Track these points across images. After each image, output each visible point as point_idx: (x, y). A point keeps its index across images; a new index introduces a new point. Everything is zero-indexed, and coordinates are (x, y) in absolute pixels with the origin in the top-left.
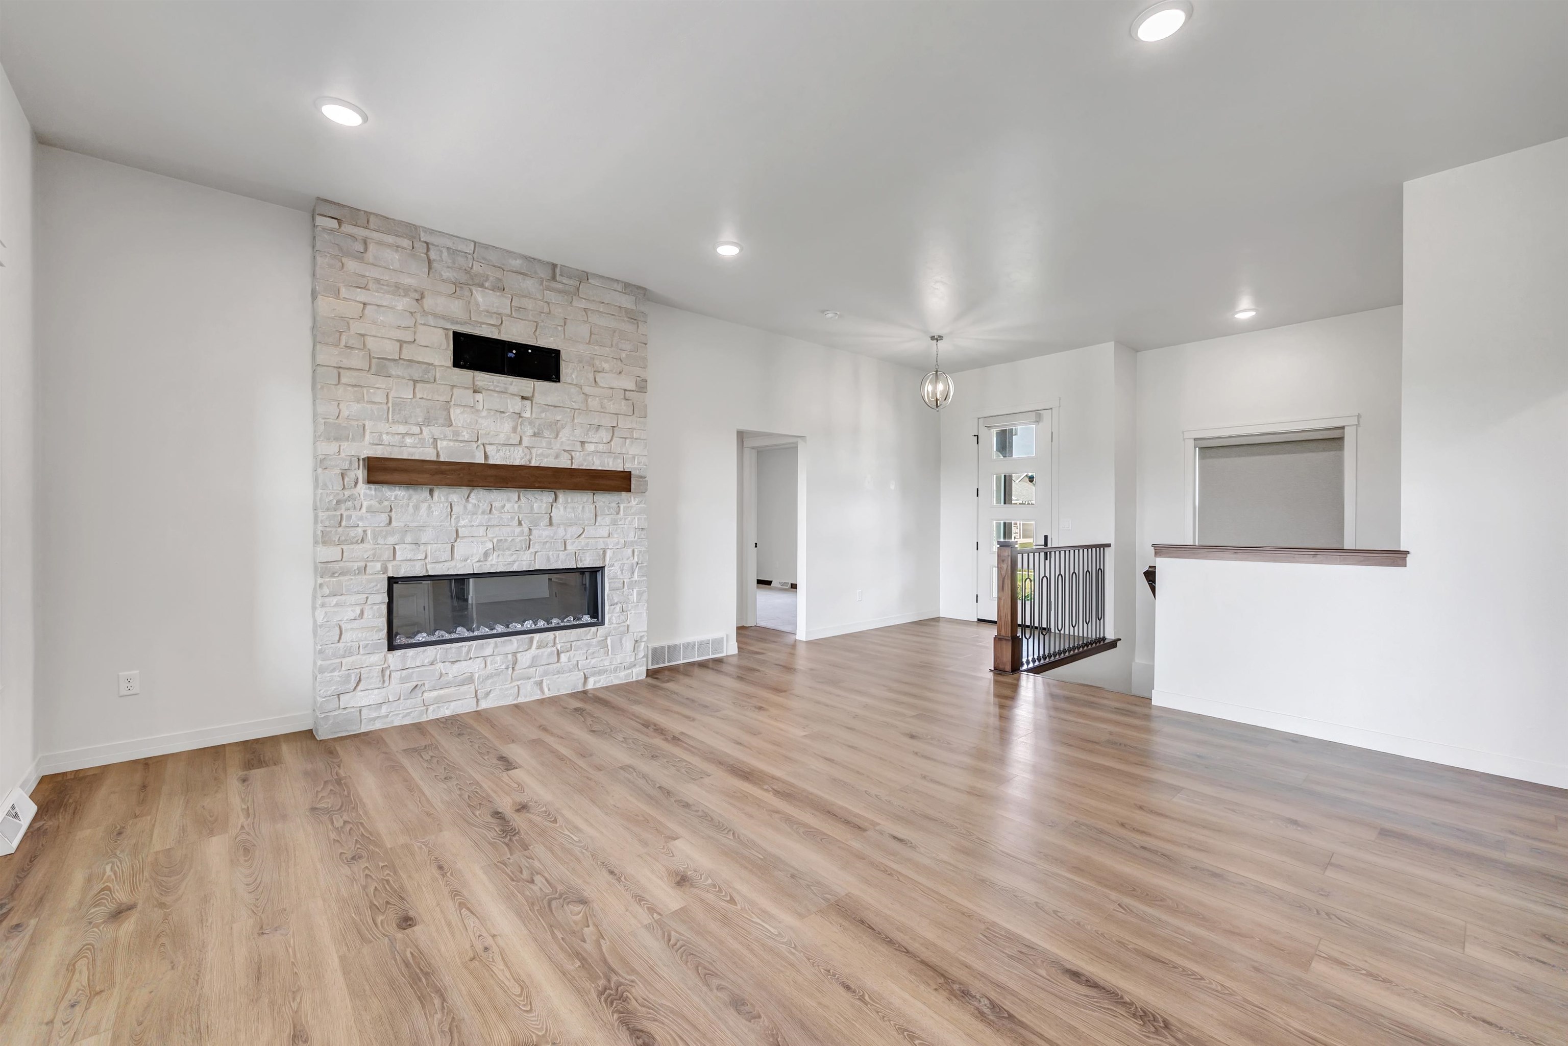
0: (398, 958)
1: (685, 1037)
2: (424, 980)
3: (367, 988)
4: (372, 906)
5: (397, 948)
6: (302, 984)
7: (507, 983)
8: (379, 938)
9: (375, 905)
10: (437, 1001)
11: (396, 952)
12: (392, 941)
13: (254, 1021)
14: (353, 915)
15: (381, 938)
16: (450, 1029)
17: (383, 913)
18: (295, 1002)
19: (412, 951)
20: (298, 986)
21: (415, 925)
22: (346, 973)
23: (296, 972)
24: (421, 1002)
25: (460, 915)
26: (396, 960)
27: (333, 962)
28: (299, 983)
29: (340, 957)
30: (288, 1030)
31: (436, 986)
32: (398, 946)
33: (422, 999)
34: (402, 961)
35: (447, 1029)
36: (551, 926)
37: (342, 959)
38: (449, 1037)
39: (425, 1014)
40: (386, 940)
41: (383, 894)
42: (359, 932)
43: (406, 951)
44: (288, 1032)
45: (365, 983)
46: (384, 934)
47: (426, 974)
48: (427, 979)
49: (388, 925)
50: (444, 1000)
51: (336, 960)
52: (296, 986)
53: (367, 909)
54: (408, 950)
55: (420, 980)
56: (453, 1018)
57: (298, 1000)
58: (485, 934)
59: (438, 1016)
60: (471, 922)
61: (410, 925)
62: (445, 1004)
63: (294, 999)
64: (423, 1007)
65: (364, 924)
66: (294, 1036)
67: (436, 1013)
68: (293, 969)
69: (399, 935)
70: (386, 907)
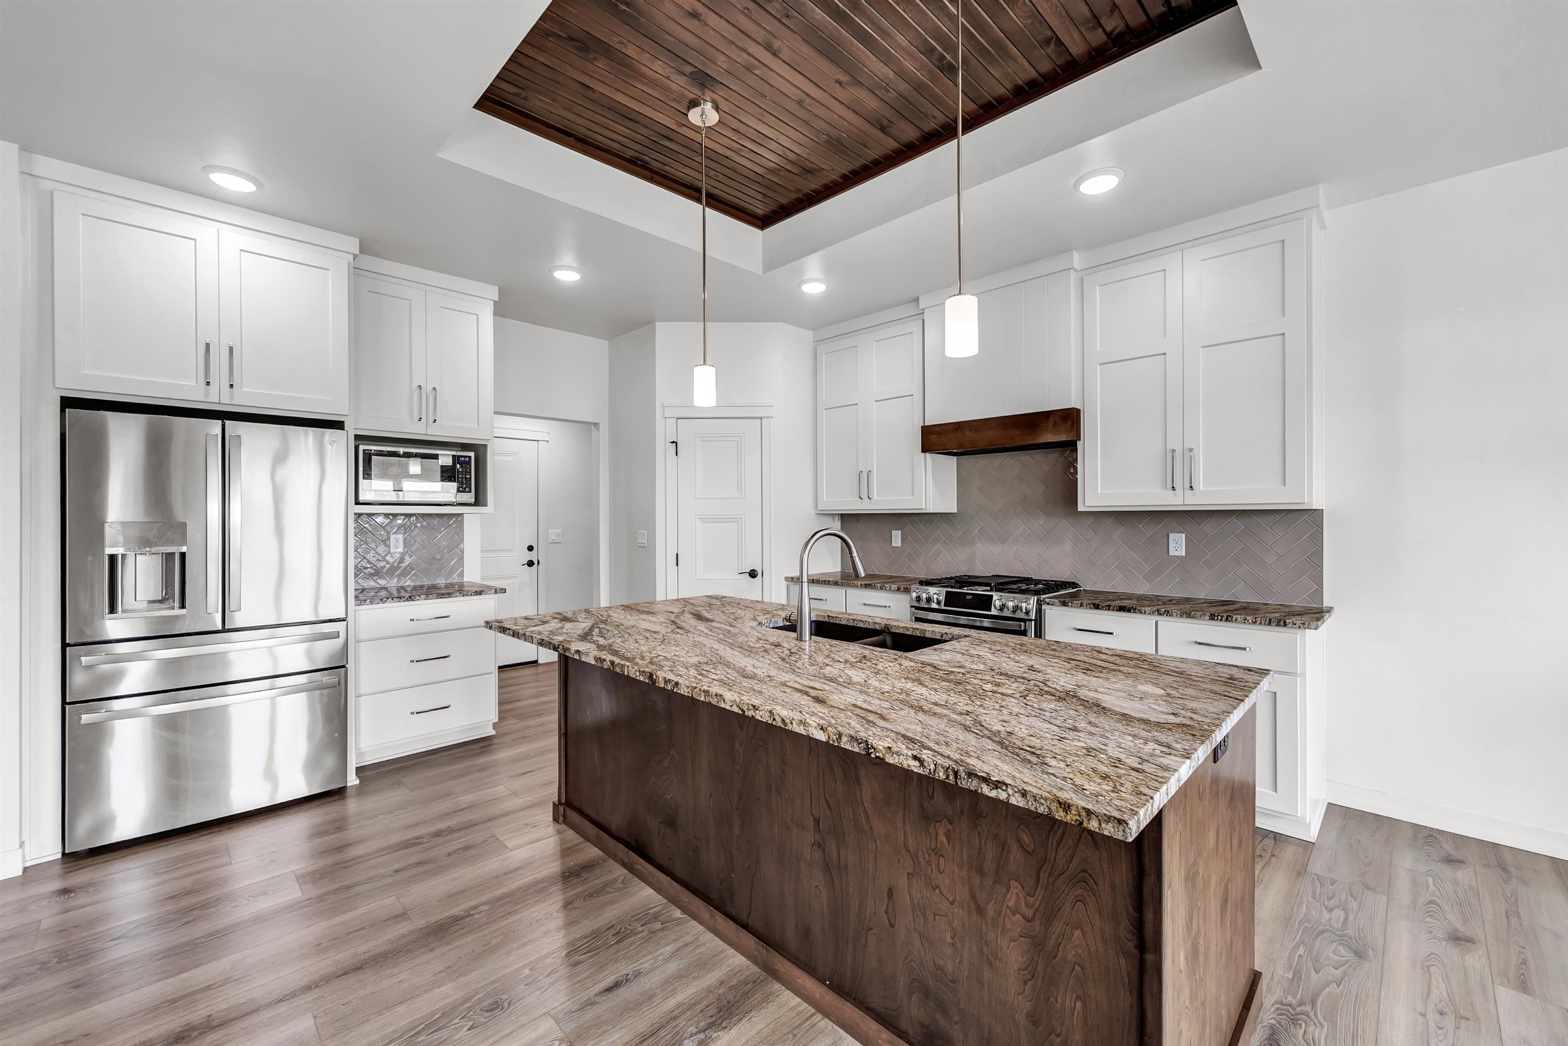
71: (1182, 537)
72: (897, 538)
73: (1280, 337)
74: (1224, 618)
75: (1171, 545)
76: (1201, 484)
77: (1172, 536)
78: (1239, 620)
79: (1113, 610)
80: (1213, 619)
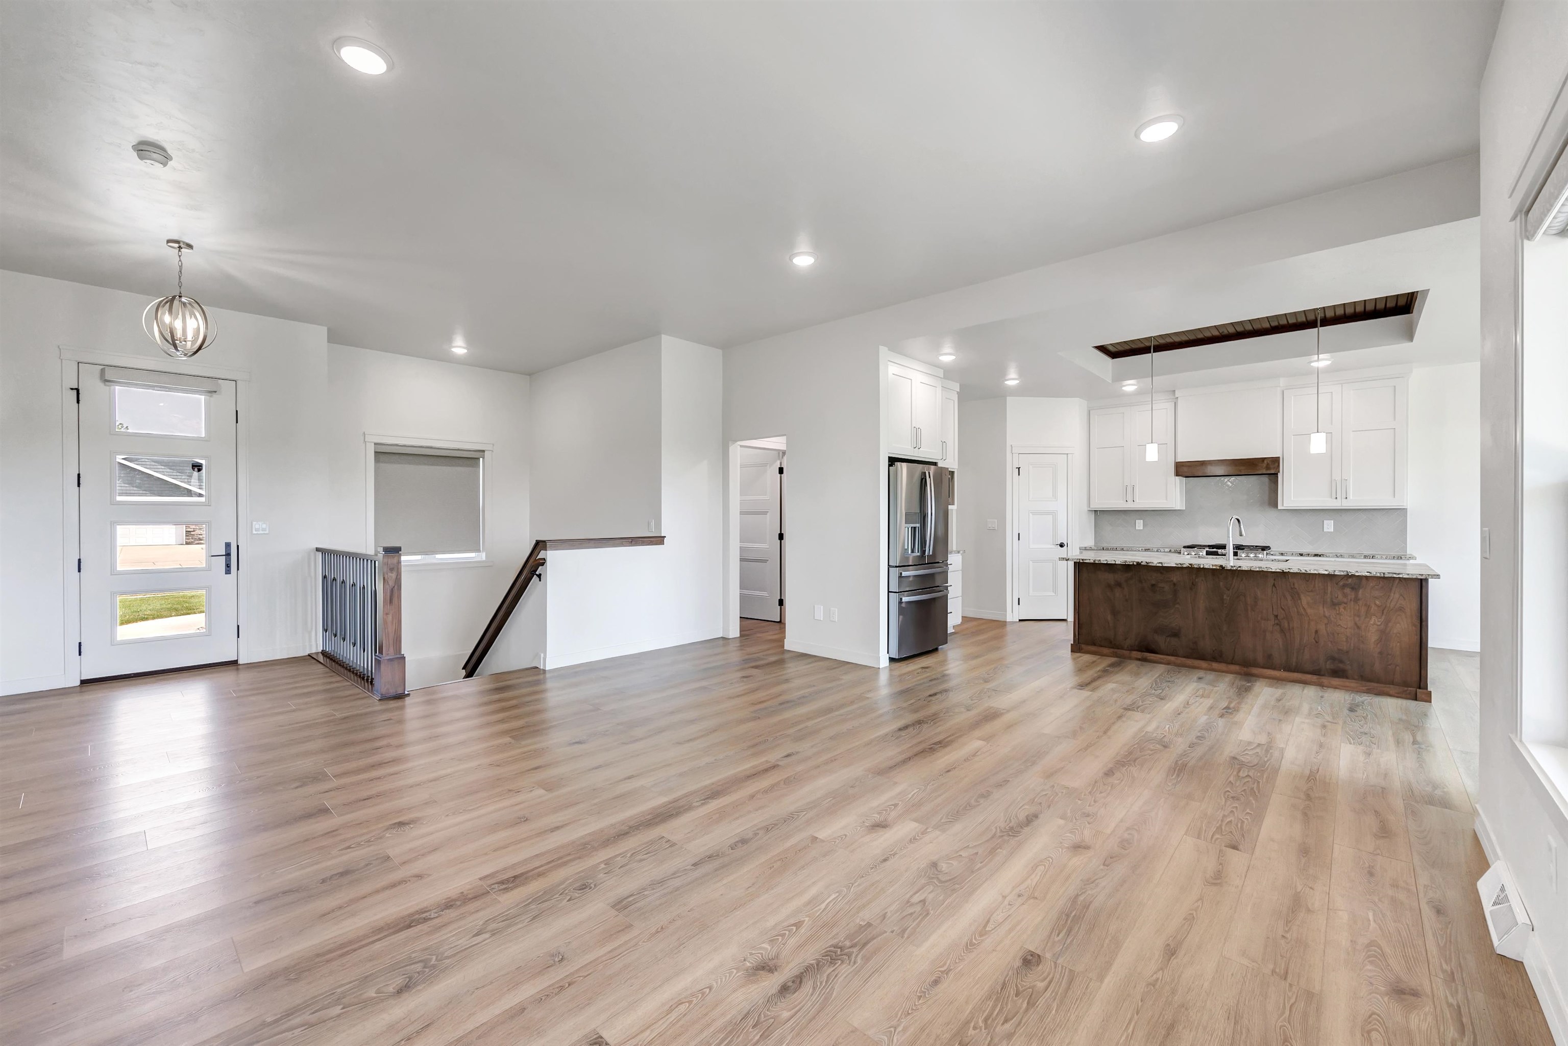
0: (1069, 941)
1: (1021, 805)
2: (1073, 914)
3: (1107, 941)
4: (1031, 1004)
5: (1061, 947)
6: (1144, 986)
7: (1040, 874)
8: (1062, 967)
9: (1028, 1003)
10: (1081, 898)
11: (1065, 946)
12: (1056, 956)
13: (1193, 990)
14: (1054, 1012)
15: (1060, 966)
16: (1092, 883)
17: (1033, 987)
18: (1158, 976)
19: (1056, 936)
20: (1147, 988)
21: (1030, 951)
22: (1109, 965)
23: (1142, 1001)
24: (1089, 905)
25: (996, 929)
26: (1072, 940)
27: (1110, 980)
28: (1146, 990)
29: (1102, 981)
30: (1174, 962)
31: (1071, 905)
32: (1058, 949)
33: (1087, 907)
34: (1069, 936)
35: (1094, 884)
36: (972, 872)
37: (1101, 978)
38: (1097, 881)
39: (1094, 899)
40: (1060, 961)
41: (1009, 1007)
42: (1068, 989)
43: (1059, 940)
44: (1175, 961)
45: (1105, 945)
46: (1055, 968)
47: (1068, 916)
48: (1071, 913)
49: (1043, 973)
50: (1077, 896)
51: (1106, 981)
52: (1149, 989)
53: (1037, 1007)
54: (1057, 939)
55: (1075, 915)
56: (1084, 885)
57: (1155, 976)
58: (1006, 902)
59: (1090, 892)
60: (999, 916)
61: (1032, 955)
62: (1079, 894)
63: (1158, 979)
64: (1091, 902)
65: (1057, 994)
66: (1173, 955)
67: (1089, 894)
68: (1142, 1006)
69: (1048, 955)
70: (1024, 990)
71: (1331, 523)
72: (1139, 525)
73: (1393, 430)
74: (1371, 557)
75: (1325, 526)
76: (1351, 497)
77: (1325, 522)
78: (1379, 557)
79: (1311, 556)
80: (1366, 558)
